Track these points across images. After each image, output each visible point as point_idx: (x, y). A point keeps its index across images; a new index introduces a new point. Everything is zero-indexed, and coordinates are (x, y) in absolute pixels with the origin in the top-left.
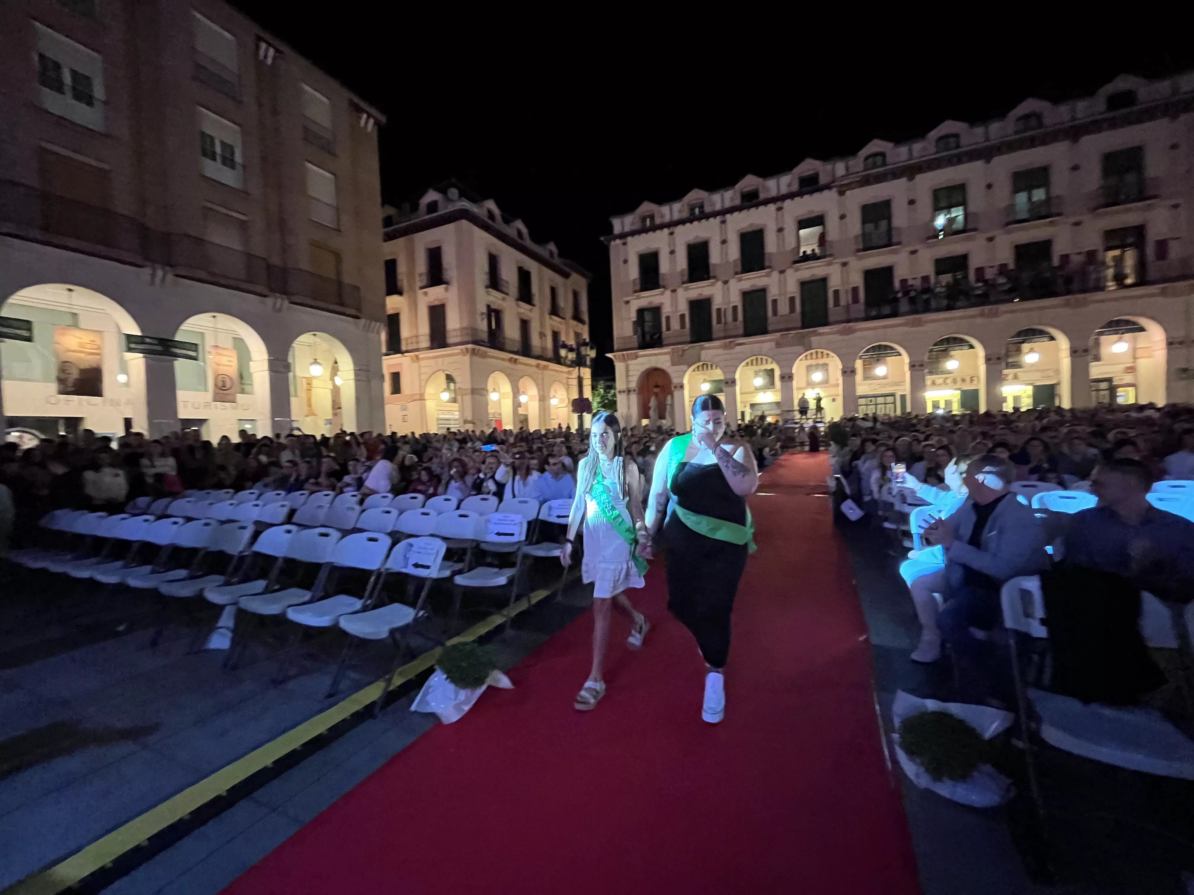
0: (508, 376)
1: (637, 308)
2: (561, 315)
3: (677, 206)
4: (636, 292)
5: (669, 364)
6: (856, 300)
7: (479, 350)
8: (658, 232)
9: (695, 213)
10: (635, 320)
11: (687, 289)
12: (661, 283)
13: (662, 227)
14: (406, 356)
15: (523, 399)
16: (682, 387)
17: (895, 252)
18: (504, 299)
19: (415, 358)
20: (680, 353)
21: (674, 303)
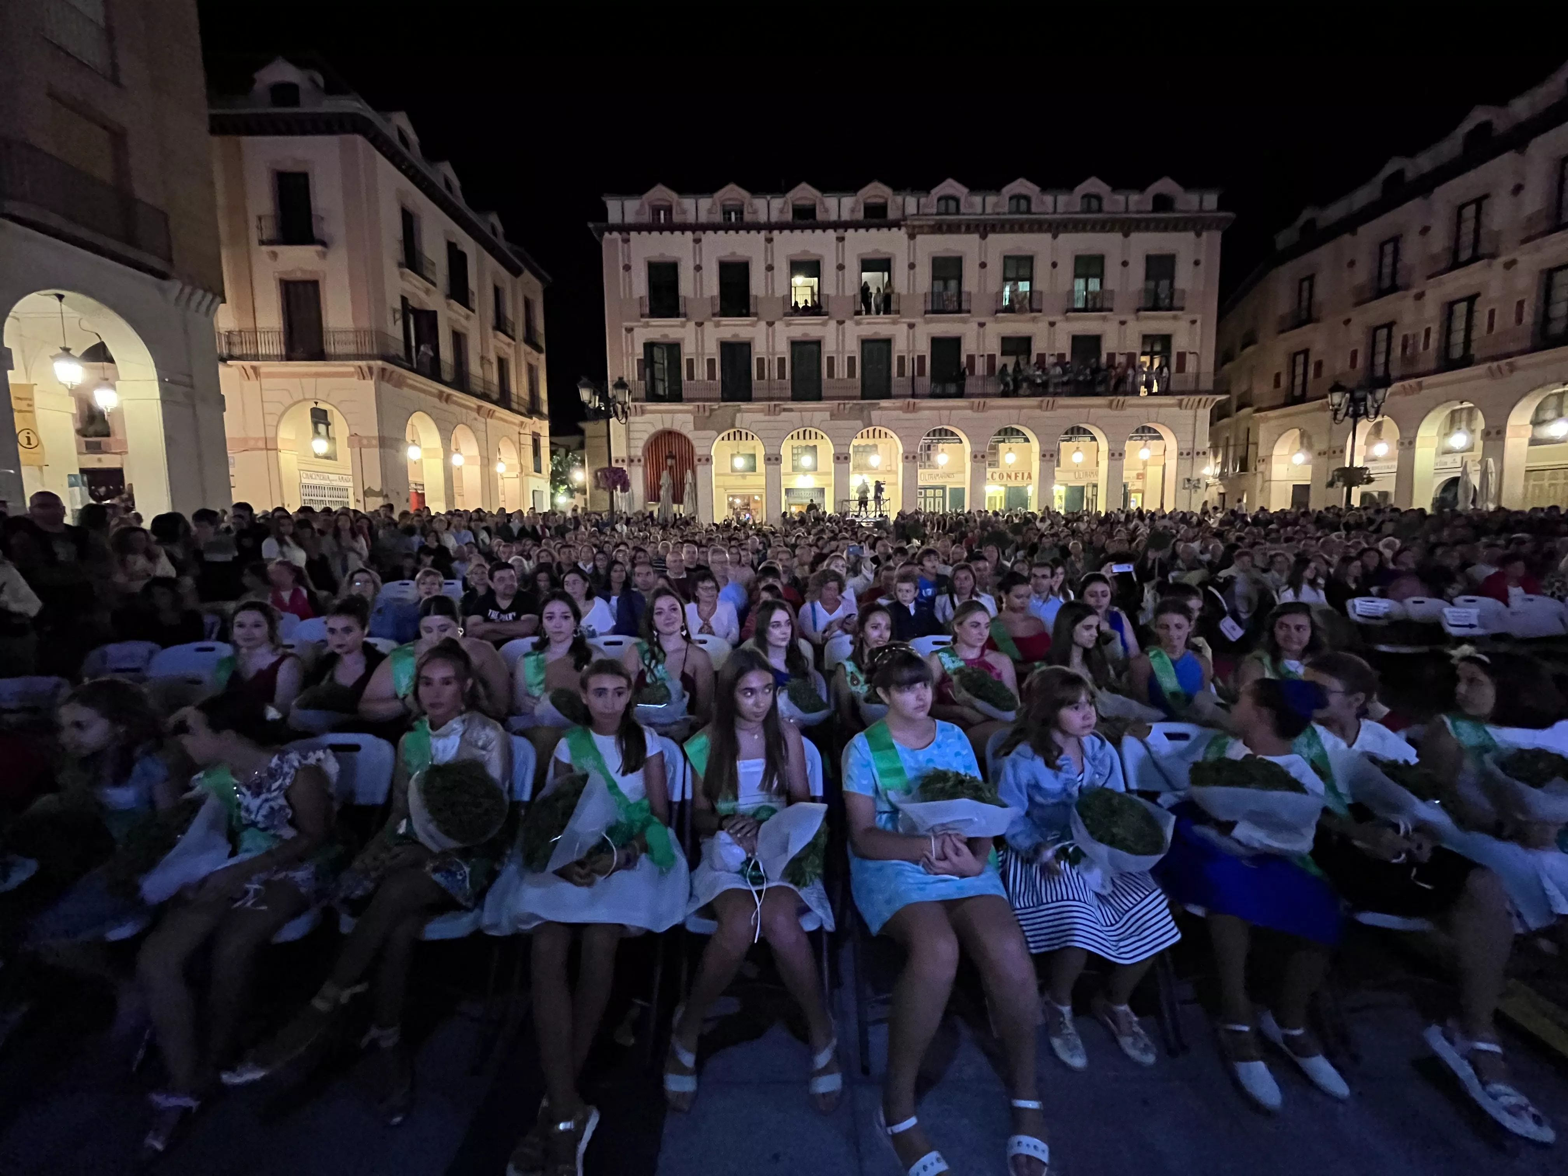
0: (436, 421)
1: (643, 341)
2: (510, 332)
3: (705, 203)
4: (642, 316)
5: (691, 426)
6: (922, 372)
7: (393, 372)
8: (678, 233)
9: (730, 219)
10: (642, 357)
11: (718, 325)
12: (682, 309)
13: (683, 228)
14: (231, 366)
15: (457, 460)
16: (708, 460)
17: (964, 321)
18: (427, 292)
19: (250, 372)
20: (707, 414)
21: (700, 342)
